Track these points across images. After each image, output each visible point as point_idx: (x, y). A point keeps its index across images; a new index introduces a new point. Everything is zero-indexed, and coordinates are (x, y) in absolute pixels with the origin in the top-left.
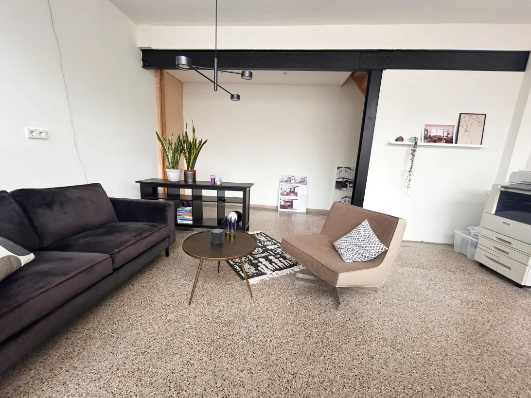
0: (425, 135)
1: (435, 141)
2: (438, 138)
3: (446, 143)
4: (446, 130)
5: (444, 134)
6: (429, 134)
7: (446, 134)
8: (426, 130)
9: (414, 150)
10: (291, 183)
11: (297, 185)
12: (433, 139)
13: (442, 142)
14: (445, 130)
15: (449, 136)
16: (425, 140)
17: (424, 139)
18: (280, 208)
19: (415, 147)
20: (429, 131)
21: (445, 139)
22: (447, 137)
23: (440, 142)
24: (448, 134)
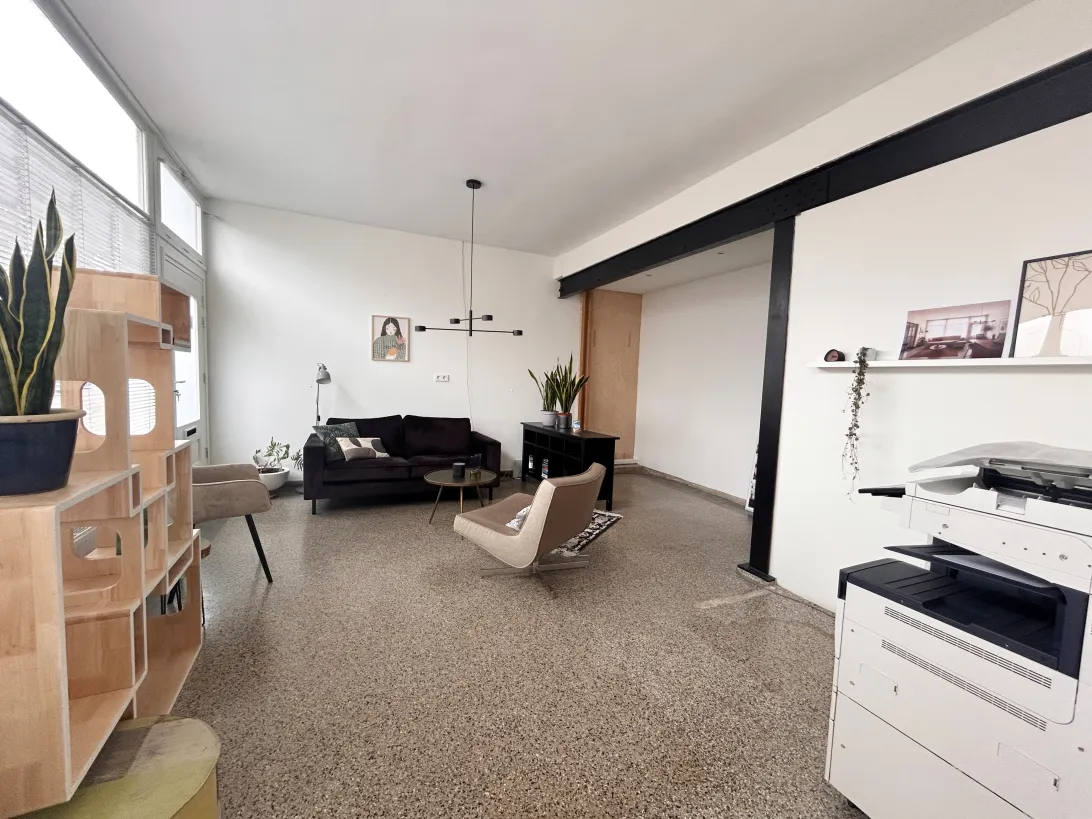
0: (906, 338)
1: (937, 354)
2: (949, 346)
3: (974, 356)
4: (978, 320)
6: (919, 336)
7: (977, 330)
8: (909, 326)
14: (973, 320)
15: (989, 335)
16: (905, 354)
17: (903, 351)
19: (861, 373)
20: (922, 326)
21: (972, 346)
22: (979, 337)
24: (987, 328)
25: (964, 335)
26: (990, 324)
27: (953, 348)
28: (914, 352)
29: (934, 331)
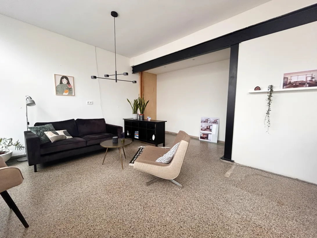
0: (284, 82)
1: (296, 86)
2: (300, 84)
3: (309, 86)
4: (309, 75)
5: (306, 79)
6: (288, 81)
7: (309, 79)
8: (284, 78)
9: (270, 96)
10: (207, 123)
11: (212, 124)
12: (294, 84)
13: (304, 86)
14: (307, 76)
15: (314, 80)
16: (285, 87)
17: (283, 86)
18: (200, 138)
19: (271, 94)
20: (289, 78)
21: (308, 83)
22: (310, 81)
23: (303, 86)
24: (313, 78)
25: (305, 80)
26: (313, 77)
27: (302, 84)
28: (288, 86)
29: (294, 79)
